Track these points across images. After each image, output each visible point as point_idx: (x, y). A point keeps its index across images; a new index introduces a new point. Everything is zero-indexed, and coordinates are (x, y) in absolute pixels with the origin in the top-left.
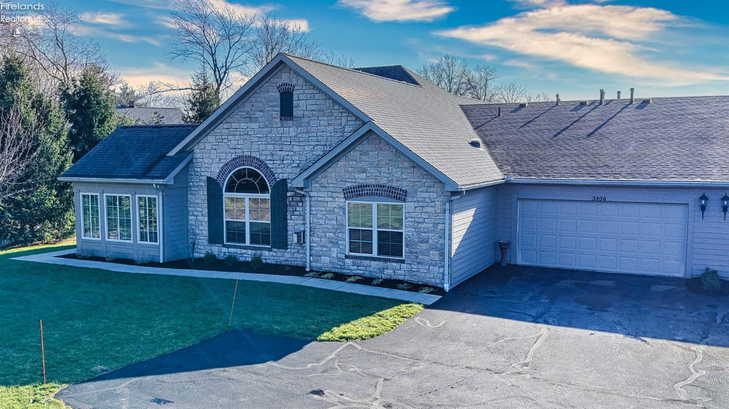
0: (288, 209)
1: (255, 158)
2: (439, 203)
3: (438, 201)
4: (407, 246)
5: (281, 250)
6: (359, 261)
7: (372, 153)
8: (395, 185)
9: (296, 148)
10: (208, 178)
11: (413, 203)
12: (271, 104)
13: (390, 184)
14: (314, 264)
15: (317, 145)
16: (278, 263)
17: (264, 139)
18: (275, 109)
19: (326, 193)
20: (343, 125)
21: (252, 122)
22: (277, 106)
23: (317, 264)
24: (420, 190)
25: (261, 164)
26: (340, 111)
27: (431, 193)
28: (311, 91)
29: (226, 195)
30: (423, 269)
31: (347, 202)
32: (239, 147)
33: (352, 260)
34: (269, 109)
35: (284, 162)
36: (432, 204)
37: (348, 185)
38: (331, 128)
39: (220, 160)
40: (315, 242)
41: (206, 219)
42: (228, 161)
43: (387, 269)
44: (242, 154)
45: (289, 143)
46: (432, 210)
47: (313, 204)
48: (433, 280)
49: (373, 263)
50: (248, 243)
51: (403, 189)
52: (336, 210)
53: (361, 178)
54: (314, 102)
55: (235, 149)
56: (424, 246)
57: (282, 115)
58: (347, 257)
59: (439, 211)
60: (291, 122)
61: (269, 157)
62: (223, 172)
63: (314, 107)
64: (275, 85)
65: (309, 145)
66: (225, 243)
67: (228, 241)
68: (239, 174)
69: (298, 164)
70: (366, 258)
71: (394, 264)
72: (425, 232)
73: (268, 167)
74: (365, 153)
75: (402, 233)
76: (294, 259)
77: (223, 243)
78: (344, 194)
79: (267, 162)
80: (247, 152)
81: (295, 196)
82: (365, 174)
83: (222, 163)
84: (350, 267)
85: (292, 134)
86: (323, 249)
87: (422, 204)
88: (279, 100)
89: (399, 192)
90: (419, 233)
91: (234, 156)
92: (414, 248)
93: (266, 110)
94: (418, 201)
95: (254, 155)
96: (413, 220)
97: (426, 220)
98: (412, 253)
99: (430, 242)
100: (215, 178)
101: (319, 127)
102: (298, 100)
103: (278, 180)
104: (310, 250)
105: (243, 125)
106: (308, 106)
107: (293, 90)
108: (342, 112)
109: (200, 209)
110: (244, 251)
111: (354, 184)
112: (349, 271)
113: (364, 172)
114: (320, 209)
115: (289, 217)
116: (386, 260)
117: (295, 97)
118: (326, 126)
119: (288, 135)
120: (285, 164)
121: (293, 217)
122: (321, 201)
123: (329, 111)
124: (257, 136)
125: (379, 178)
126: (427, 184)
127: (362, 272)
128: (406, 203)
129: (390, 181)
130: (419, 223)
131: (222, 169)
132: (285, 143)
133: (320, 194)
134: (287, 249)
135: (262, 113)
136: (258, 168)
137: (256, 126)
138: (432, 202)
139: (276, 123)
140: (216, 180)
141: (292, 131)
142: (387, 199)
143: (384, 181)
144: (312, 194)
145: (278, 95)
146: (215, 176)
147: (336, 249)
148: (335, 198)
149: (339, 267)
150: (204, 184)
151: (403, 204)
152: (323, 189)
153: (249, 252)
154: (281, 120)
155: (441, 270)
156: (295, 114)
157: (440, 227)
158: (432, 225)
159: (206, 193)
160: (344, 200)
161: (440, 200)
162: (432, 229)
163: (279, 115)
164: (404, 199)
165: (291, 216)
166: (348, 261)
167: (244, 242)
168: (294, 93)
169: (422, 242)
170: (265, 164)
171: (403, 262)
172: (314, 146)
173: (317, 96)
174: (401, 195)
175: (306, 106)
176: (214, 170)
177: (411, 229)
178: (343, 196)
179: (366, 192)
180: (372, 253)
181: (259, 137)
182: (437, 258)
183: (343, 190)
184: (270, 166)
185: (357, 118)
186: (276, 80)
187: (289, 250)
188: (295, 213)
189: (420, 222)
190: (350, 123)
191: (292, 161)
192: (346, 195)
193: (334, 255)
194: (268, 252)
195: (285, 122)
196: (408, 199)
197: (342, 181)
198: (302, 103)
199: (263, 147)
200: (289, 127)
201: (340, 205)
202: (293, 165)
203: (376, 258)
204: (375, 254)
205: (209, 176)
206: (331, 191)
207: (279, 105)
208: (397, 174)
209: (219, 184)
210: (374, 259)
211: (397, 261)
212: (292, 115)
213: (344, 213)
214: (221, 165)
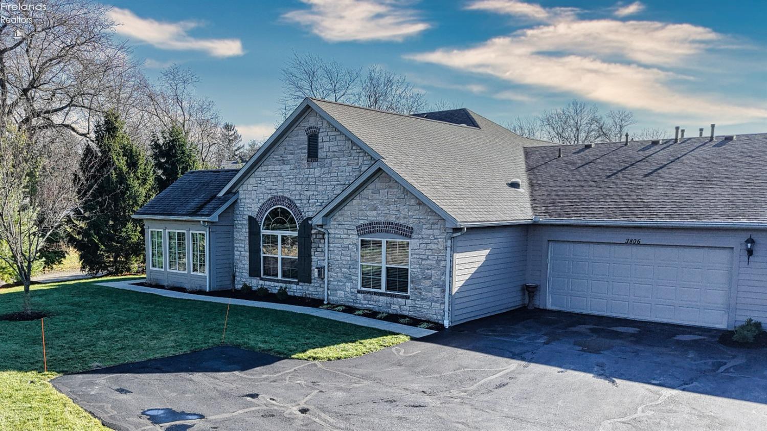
0: (312, 246)
1: (286, 197)
2: (442, 240)
3: (440, 238)
4: (412, 282)
5: (306, 284)
6: (369, 296)
7: (383, 191)
8: (402, 222)
9: (320, 188)
10: (249, 216)
11: (418, 240)
12: (300, 147)
13: (397, 221)
14: (331, 298)
15: (338, 184)
16: (304, 296)
17: (294, 180)
18: (303, 151)
19: (342, 230)
20: (360, 164)
21: (284, 164)
22: (304, 149)
23: (334, 298)
24: (424, 227)
25: (291, 203)
26: (358, 151)
27: (434, 230)
28: (334, 133)
29: (263, 232)
30: (426, 305)
31: (360, 239)
32: (274, 187)
33: (363, 295)
34: (298, 151)
35: (310, 201)
36: (436, 241)
37: (361, 222)
38: (349, 169)
39: (259, 200)
40: (332, 277)
41: (248, 254)
42: (265, 201)
43: (393, 304)
44: (276, 194)
45: (314, 183)
46: (434, 247)
47: (331, 240)
48: (435, 317)
49: (382, 298)
50: (280, 277)
51: (409, 226)
52: (350, 246)
53: (372, 216)
54: (335, 143)
55: (271, 189)
56: (427, 283)
57: (309, 157)
58: (359, 292)
59: (441, 248)
60: (316, 163)
61: (298, 197)
62: (260, 212)
63: (335, 149)
64: (303, 128)
65: (331, 185)
66: (262, 276)
67: (264, 275)
68: (274, 213)
69: (321, 203)
70: (375, 293)
71: (400, 300)
72: (428, 269)
73: (297, 206)
74: (376, 191)
75: (408, 269)
76: (316, 293)
77: (260, 277)
78: (358, 231)
79: (296, 202)
80: (280, 192)
81: (319, 234)
82: (376, 212)
83: (260, 203)
84: (363, 302)
85: (317, 175)
86: (339, 283)
87: (426, 240)
88: (307, 143)
89: (406, 229)
90: (423, 270)
91: (270, 196)
92: (418, 285)
93: (296, 153)
94: (423, 238)
95: (286, 195)
96: (418, 257)
97: (429, 257)
98: (416, 289)
99: (433, 279)
100: (255, 217)
101: (340, 168)
102: (323, 142)
103: (304, 218)
104: (328, 284)
105: (277, 167)
106: (330, 148)
107: (319, 132)
108: (359, 152)
109: (243, 245)
110: (276, 284)
111: (366, 222)
112: (360, 306)
113: (375, 210)
114: (337, 245)
115: (312, 253)
116: (392, 296)
117: (320, 140)
118: (345, 166)
119: (313, 176)
120: (310, 203)
121: (316, 253)
122: (338, 238)
123: (348, 151)
124: (289, 177)
125: (388, 215)
126: (431, 221)
127: (371, 306)
128: (412, 240)
129: (397, 218)
130: (422, 259)
131: (260, 209)
132: (311, 183)
133: (337, 232)
134: (311, 283)
135: (293, 156)
136: (288, 207)
137: (287, 167)
138: (435, 239)
139: (304, 164)
140: (256, 219)
141: (317, 172)
142: (396, 236)
143: (392, 219)
144: (330, 231)
145: (306, 138)
146: (254, 216)
147: (349, 284)
148: (349, 235)
149: (352, 301)
150: (246, 222)
151: (409, 241)
152: (340, 226)
153: (280, 285)
154: (308, 161)
155: (442, 307)
156: (319, 155)
157: (443, 263)
158: (435, 262)
159: (247, 230)
160: (358, 236)
161: (442, 237)
162: (435, 266)
163: (306, 157)
164: (410, 236)
165: (315, 252)
166: (359, 295)
167: (277, 275)
168: (319, 135)
169: (425, 278)
170: (294, 203)
171: (408, 298)
172: (335, 185)
173: (338, 138)
174: (407, 232)
175: (329, 147)
176: (254, 210)
177: (415, 265)
178: (356, 233)
179: (376, 229)
180: (381, 289)
181: (290, 178)
182: (439, 295)
183: (357, 227)
184: (298, 205)
186: (304, 124)
187: (313, 284)
188: (318, 249)
189: (425, 259)
190: (366, 162)
191: (316, 201)
192: (359, 232)
193: (348, 289)
194: (295, 286)
195: (311, 164)
196: (414, 236)
197: (356, 219)
198: (325, 146)
199: (292, 188)
200: (315, 168)
201: (353, 242)
202: (317, 204)
203: (384, 293)
204: (383, 290)
205: (250, 215)
206: (347, 228)
207: (307, 147)
208: (404, 211)
209: (257, 222)
210: (382, 294)
211: (403, 297)
212: (317, 157)
213: (357, 249)
214: (260, 205)
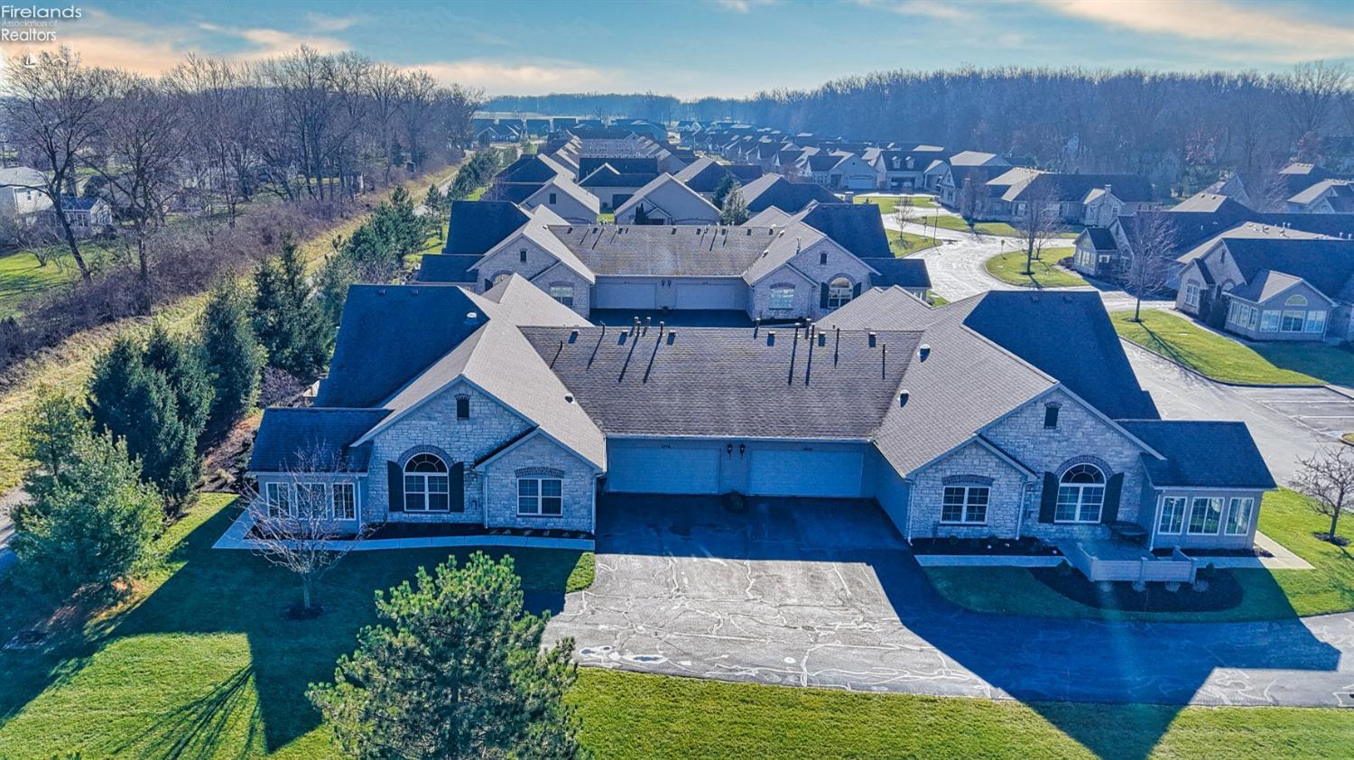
0: (464, 484)
1: (434, 447)
2: (588, 478)
4: (564, 507)
5: (458, 513)
6: (527, 519)
7: (539, 447)
8: (555, 467)
10: (389, 462)
11: (569, 479)
12: (450, 409)
13: (551, 467)
14: (491, 523)
15: (489, 438)
16: (456, 522)
17: (443, 433)
18: (453, 412)
19: (501, 474)
20: (511, 425)
21: (432, 420)
22: (455, 410)
23: (494, 523)
24: (574, 470)
25: (440, 451)
26: (509, 414)
27: (581, 472)
28: (485, 401)
29: (406, 474)
30: (575, 520)
31: (518, 479)
32: (419, 438)
33: (521, 518)
34: (447, 412)
35: (461, 450)
36: (583, 479)
37: (519, 468)
38: (500, 427)
39: (400, 448)
40: (492, 508)
41: (387, 493)
42: (408, 449)
43: (551, 523)
44: (422, 444)
45: (465, 436)
46: (583, 483)
48: (583, 527)
49: (540, 520)
50: (427, 509)
51: (561, 470)
52: (509, 485)
53: (529, 463)
54: (486, 408)
55: (415, 440)
56: (577, 506)
57: (459, 416)
58: (518, 516)
59: (587, 484)
60: (467, 421)
61: (447, 446)
62: (402, 457)
63: (486, 412)
64: (454, 396)
65: (483, 438)
66: (405, 510)
67: (407, 508)
68: (418, 459)
69: (473, 452)
70: (533, 516)
71: (555, 519)
72: (577, 497)
73: (447, 454)
74: (532, 446)
75: (561, 499)
76: (472, 520)
77: (403, 510)
79: (446, 450)
80: (427, 442)
81: (471, 474)
82: (532, 460)
83: (402, 450)
84: (521, 523)
85: (468, 430)
86: (498, 512)
87: (576, 479)
88: (457, 406)
89: (558, 472)
90: (573, 498)
91: (413, 445)
92: (568, 508)
93: (445, 413)
94: (573, 478)
95: (433, 444)
96: (569, 490)
97: (578, 490)
98: (567, 511)
99: (581, 503)
100: (396, 462)
101: (491, 426)
102: (473, 406)
103: (455, 463)
104: (488, 513)
105: (423, 422)
107: (469, 399)
108: (510, 417)
109: (380, 486)
110: (423, 515)
111: (524, 467)
112: (519, 526)
114: (496, 485)
115: (465, 489)
116: (548, 517)
117: (471, 404)
118: (496, 425)
119: (464, 431)
120: (461, 452)
121: (469, 489)
122: (497, 480)
123: (499, 414)
124: (436, 430)
125: (543, 463)
126: (579, 466)
127: (532, 527)
128: (564, 479)
129: (551, 465)
131: (402, 455)
132: (462, 436)
133: (496, 475)
134: (464, 512)
135: (441, 415)
136: (437, 455)
137: (435, 423)
139: (454, 422)
141: (469, 428)
142: (551, 477)
143: (547, 465)
144: (490, 474)
145: (456, 402)
146: (395, 460)
147: (509, 512)
148: (508, 477)
149: (513, 524)
150: (385, 467)
151: (562, 479)
152: (498, 471)
153: (429, 516)
154: (458, 419)
155: (589, 521)
156: (470, 416)
157: (588, 494)
158: (582, 493)
159: (387, 473)
160: (516, 478)
162: (582, 495)
163: (456, 416)
164: (563, 476)
165: (467, 488)
166: (519, 519)
167: (424, 508)
168: (470, 402)
169: (576, 504)
170: (444, 451)
171: (561, 517)
172: (486, 439)
173: (490, 404)
174: (561, 474)
175: (481, 410)
176: (395, 456)
177: (567, 496)
178: (515, 475)
179: (533, 472)
180: (537, 513)
181: (438, 432)
182: (586, 513)
183: (515, 471)
185: (523, 421)
186: (455, 392)
187: (467, 513)
188: (471, 486)
189: (574, 491)
190: (514, 423)
191: (467, 450)
192: (517, 475)
193: (507, 516)
194: (446, 515)
195: (461, 422)
196: (565, 476)
197: (515, 466)
198: (475, 408)
199: (442, 439)
200: (466, 425)
201: (512, 481)
202: (468, 452)
203: (541, 516)
204: (540, 513)
205: (389, 460)
206: (506, 472)
207: (457, 409)
208: (557, 460)
209: (399, 466)
210: (539, 517)
211: (557, 517)
212: (468, 416)
213: (516, 486)
214: (401, 452)
